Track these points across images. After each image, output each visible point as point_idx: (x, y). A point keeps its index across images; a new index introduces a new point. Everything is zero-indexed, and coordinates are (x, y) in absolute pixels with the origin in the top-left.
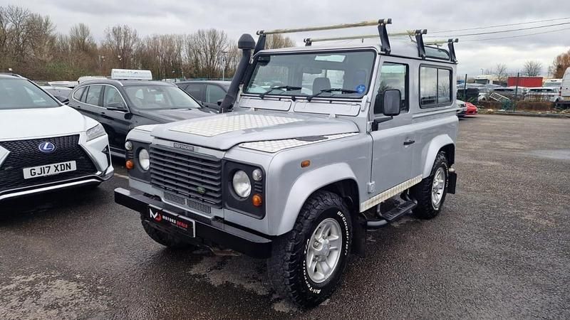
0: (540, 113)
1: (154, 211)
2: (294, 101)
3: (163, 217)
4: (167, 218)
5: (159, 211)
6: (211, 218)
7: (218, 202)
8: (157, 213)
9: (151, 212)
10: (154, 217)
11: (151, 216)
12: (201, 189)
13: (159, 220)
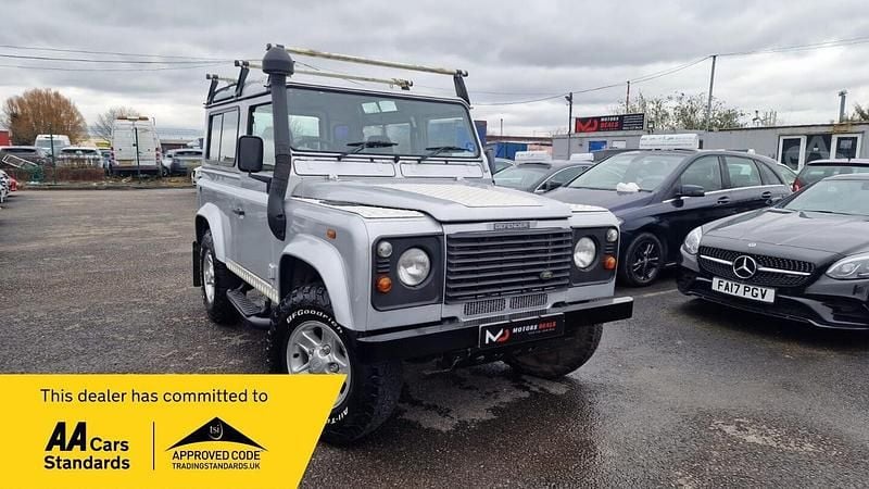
0: (95, 184)
1: (494, 330)
2: (396, 162)
3: (515, 331)
4: (520, 330)
5: (504, 326)
6: (548, 308)
7: (567, 282)
8: (501, 332)
9: (488, 334)
10: (494, 339)
11: (487, 342)
12: (547, 274)
13: (504, 339)
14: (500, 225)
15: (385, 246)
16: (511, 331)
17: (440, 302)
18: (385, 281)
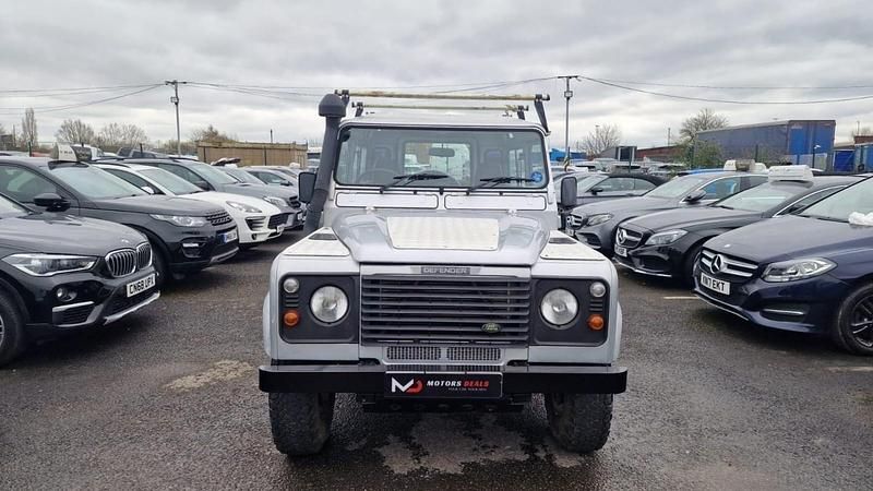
1: (403, 379)
2: (441, 194)
3: (430, 383)
4: (437, 383)
5: (415, 377)
6: (501, 365)
7: (525, 338)
8: (412, 382)
9: (395, 383)
10: (403, 389)
11: (394, 390)
12: (491, 326)
13: (414, 390)
14: (430, 270)
15: (292, 282)
16: (425, 383)
17: (356, 341)
18: (292, 315)
